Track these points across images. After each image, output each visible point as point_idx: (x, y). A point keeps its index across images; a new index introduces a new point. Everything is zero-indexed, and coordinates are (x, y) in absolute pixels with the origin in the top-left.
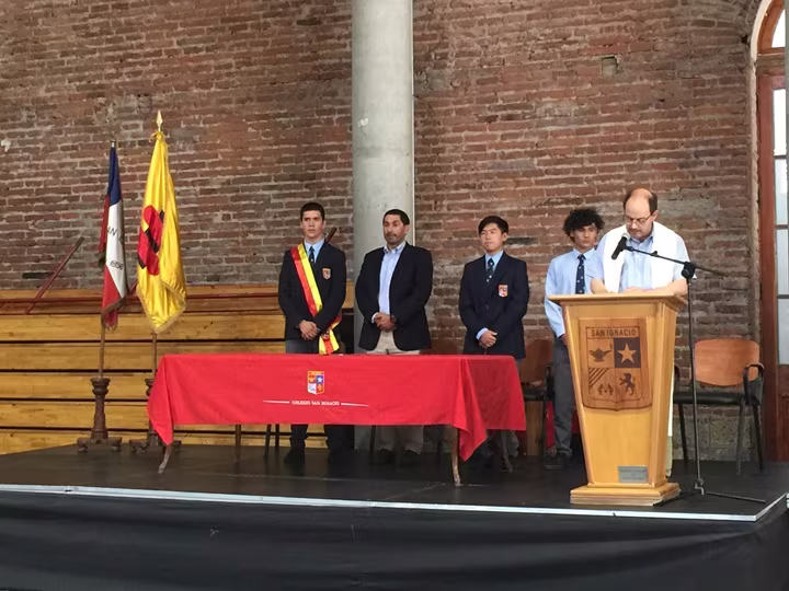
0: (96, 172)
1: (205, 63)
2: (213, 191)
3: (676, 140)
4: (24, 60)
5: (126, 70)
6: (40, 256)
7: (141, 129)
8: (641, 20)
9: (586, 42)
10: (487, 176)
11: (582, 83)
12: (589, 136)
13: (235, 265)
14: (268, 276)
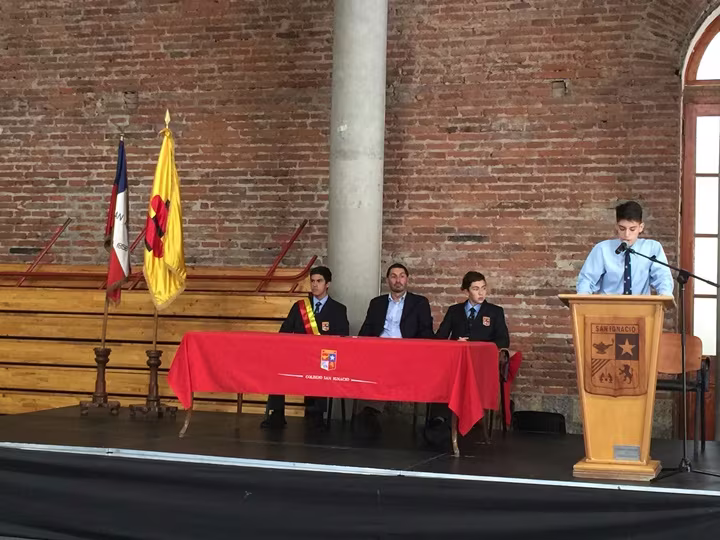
0: (84, 159)
1: (189, 66)
2: (194, 181)
3: (616, 156)
4: (17, 55)
5: (115, 69)
6: (27, 233)
7: (127, 123)
8: (588, 50)
9: (537, 66)
10: (446, 180)
12: (538, 149)
13: (211, 249)
14: (242, 260)
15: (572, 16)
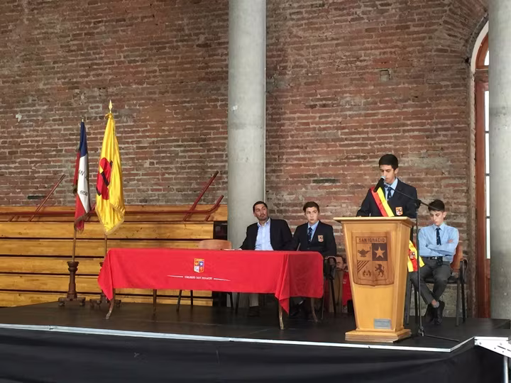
0: (73, 135)
1: (140, 69)
2: (145, 148)
3: (424, 121)
4: (30, 66)
5: (92, 73)
6: (38, 185)
7: (101, 109)
8: (404, 48)
9: (370, 60)
10: (311, 141)
11: (367, 85)
12: (372, 118)
13: (157, 193)
14: (177, 200)
15: (392, 25)
